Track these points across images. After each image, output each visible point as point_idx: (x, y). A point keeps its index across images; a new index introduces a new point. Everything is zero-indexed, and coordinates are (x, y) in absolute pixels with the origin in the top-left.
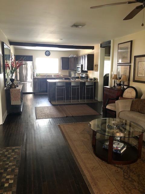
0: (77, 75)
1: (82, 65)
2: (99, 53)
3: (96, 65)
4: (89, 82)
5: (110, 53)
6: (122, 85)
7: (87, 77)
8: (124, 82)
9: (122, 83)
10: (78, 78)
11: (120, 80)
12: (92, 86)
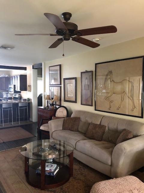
0: (9, 96)
1: (15, 86)
2: (31, 74)
3: (29, 86)
4: (22, 103)
5: (42, 75)
6: (55, 105)
7: (21, 98)
8: (56, 102)
9: (54, 103)
10: (10, 98)
11: (53, 101)
12: (26, 106)
